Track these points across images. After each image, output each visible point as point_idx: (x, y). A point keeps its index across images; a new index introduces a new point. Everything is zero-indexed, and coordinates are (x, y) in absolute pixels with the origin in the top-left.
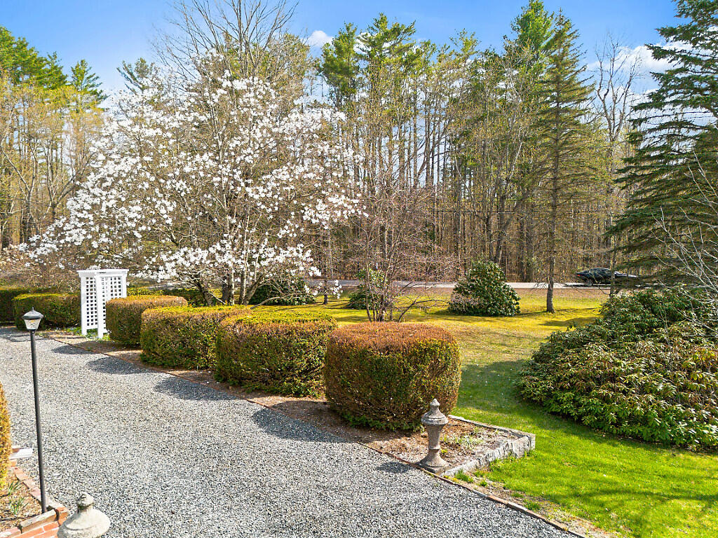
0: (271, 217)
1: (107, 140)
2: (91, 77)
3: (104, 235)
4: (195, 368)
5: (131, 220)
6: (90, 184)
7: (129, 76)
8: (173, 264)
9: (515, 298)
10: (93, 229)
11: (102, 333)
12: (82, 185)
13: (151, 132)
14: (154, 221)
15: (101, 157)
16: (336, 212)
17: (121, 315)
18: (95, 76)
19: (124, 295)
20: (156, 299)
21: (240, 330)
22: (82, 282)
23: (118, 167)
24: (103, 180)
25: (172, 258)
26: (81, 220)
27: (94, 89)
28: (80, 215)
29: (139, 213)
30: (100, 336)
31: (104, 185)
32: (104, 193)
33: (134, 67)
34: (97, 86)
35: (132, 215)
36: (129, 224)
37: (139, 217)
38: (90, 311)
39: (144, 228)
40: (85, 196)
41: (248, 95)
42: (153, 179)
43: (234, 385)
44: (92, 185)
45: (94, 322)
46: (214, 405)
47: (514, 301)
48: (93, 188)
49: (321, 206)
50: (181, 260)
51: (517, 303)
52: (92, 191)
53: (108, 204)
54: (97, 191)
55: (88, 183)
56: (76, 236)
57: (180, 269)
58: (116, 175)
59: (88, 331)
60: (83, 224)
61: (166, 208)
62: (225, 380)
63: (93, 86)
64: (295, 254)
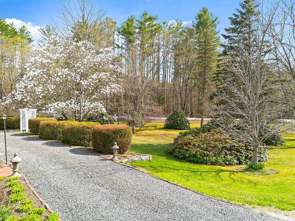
0: (91, 91)
1: (30, 63)
2: (27, 32)
3: (29, 97)
4: (56, 140)
5: (38, 92)
6: (24, 79)
7: (43, 32)
8: (53, 107)
9: (189, 123)
10: (25, 95)
11: (27, 130)
12: (22, 79)
13: (46, 61)
14: (47, 92)
16: (112, 90)
17: (33, 124)
18: (29, 32)
19: (35, 117)
20: (46, 118)
21: (69, 126)
22: (21, 113)
23: (34, 73)
24: (29, 77)
25: (53, 105)
26: (21, 91)
27: (28, 37)
28: (20, 90)
29: (41, 89)
30: (27, 132)
31: (29, 79)
32: (29, 82)
33: (45, 29)
34: (30, 36)
35: (39, 90)
36: (38, 93)
37: (41, 91)
38: (23, 123)
39: (43, 94)
40: (22, 83)
41: (82, 48)
42: (47, 77)
43: (67, 143)
44: (25, 79)
45: (25, 127)
46: (59, 148)
47: (188, 124)
48: (25, 80)
49: (108, 88)
50: (56, 106)
51: (189, 125)
52: (25, 81)
53: (30, 86)
54: (26, 81)
55: (23, 78)
56: (19, 97)
57: (56, 110)
58: (33, 76)
59: (23, 130)
60: (21, 93)
61: (51, 87)
62: (64, 142)
63: (28, 36)
64: (97, 105)
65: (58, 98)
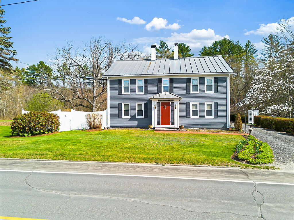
2: (251, 46)
5: (260, 98)
7: (266, 42)
8: (271, 109)
10: (251, 100)
11: (253, 123)
12: (249, 91)
14: (266, 98)
15: (254, 84)
17: (257, 119)
18: (253, 45)
19: (258, 115)
22: (249, 113)
26: (249, 98)
29: (262, 97)
31: (254, 91)
33: (268, 39)
35: (260, 97)
38: (250, 119)
45: (251, 121)
50: (273, 108)
52: (251, 92)
53: (255, 95)
54: (253, 92)
55: (251, 90)
56: (247, 102)
57: (273, 111)
59: (250, 123)
61: (269, 95)
65: (274, 101)
